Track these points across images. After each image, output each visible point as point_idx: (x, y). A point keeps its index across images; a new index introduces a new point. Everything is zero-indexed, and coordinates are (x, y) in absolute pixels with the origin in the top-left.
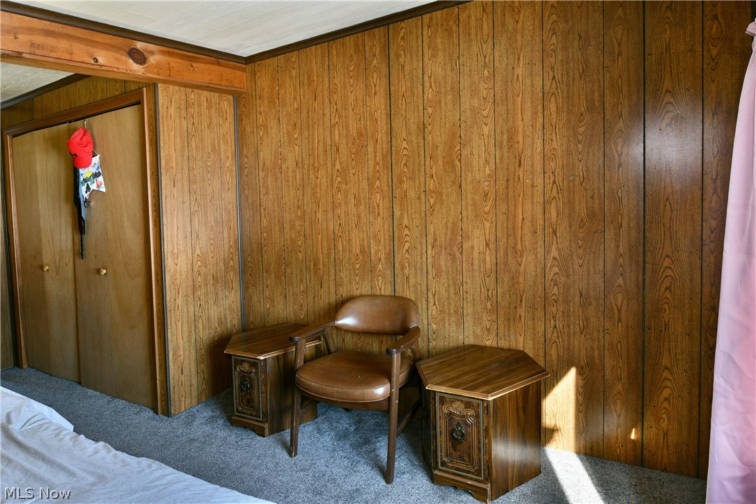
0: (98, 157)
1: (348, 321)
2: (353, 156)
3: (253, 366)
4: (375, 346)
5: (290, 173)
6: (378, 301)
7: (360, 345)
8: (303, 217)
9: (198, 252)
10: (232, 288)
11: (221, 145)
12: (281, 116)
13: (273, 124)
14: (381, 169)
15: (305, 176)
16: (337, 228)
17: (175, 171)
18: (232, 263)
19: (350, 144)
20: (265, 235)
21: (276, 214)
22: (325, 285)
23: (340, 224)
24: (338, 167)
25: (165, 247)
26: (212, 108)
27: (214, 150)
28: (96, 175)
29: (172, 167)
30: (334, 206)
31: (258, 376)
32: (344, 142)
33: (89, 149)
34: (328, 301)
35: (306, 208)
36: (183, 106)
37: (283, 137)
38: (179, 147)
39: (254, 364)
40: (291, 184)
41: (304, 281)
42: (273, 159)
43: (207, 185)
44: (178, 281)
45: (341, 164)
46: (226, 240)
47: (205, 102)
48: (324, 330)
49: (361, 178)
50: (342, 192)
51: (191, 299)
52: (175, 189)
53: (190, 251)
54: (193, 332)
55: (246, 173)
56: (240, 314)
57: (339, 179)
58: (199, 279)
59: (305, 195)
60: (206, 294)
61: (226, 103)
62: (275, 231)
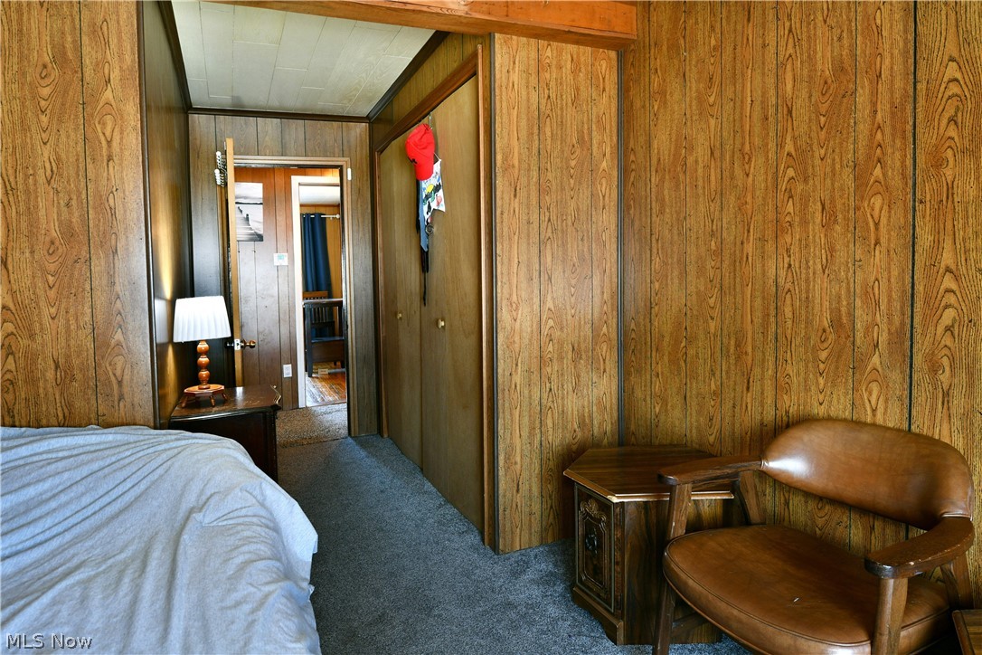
0: (438, 163)
1: (790, 464)
2: (823, 119)
3: (603, 511)
4: (854, 533)
5: (700, 171)
6: (865, 436)
7: (820, 522)
8: (719, 252)
9: (550, 304)
10: (604, 371)
11: (594, 133)
12: (688, 68)
13: (674, 86)
14: (888, 139)
15: (726, 174)
16: (782, 273)
17: (517, 171)
18: (605, 329)
19: (816, 95)
20: (657, 285)
21: (675, 249)
22: (756, 387)
23: (790, 266)
24: (789, 147)
25: (499, 290)
26: (580, 71)
27: (581, 140)
28: (437, 189)
29: (513, 166)
30: (780, 229)
31: (610, 530)
32: (804, 94)
33: (429, 152)
34: (759, 417)
35: (725, 235)
36: (533, 69)
37: (690, 106)
38: (524, 134)
39: (606, 506)
40: (701, 191)
41: (718, 373)
42: (672, 149)
43: (569, 198)
44: (517, 345)
45: (794, 139)
46: (597, 291)
47: (569, 62)
48: (736, 475)
49: (838, 166)
50: (797, 198)
51: (535, 377)
52: (517, 200)
53: (536, 300)
54: (538, 431)
55: (632, 179)
56: (615, 415)
57: (791, 172)
58: (550, 348)
59: (725, 210)
60: (561, 374)
61: (604, 63)
62: (672, 279)
